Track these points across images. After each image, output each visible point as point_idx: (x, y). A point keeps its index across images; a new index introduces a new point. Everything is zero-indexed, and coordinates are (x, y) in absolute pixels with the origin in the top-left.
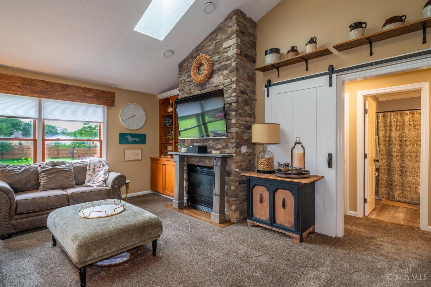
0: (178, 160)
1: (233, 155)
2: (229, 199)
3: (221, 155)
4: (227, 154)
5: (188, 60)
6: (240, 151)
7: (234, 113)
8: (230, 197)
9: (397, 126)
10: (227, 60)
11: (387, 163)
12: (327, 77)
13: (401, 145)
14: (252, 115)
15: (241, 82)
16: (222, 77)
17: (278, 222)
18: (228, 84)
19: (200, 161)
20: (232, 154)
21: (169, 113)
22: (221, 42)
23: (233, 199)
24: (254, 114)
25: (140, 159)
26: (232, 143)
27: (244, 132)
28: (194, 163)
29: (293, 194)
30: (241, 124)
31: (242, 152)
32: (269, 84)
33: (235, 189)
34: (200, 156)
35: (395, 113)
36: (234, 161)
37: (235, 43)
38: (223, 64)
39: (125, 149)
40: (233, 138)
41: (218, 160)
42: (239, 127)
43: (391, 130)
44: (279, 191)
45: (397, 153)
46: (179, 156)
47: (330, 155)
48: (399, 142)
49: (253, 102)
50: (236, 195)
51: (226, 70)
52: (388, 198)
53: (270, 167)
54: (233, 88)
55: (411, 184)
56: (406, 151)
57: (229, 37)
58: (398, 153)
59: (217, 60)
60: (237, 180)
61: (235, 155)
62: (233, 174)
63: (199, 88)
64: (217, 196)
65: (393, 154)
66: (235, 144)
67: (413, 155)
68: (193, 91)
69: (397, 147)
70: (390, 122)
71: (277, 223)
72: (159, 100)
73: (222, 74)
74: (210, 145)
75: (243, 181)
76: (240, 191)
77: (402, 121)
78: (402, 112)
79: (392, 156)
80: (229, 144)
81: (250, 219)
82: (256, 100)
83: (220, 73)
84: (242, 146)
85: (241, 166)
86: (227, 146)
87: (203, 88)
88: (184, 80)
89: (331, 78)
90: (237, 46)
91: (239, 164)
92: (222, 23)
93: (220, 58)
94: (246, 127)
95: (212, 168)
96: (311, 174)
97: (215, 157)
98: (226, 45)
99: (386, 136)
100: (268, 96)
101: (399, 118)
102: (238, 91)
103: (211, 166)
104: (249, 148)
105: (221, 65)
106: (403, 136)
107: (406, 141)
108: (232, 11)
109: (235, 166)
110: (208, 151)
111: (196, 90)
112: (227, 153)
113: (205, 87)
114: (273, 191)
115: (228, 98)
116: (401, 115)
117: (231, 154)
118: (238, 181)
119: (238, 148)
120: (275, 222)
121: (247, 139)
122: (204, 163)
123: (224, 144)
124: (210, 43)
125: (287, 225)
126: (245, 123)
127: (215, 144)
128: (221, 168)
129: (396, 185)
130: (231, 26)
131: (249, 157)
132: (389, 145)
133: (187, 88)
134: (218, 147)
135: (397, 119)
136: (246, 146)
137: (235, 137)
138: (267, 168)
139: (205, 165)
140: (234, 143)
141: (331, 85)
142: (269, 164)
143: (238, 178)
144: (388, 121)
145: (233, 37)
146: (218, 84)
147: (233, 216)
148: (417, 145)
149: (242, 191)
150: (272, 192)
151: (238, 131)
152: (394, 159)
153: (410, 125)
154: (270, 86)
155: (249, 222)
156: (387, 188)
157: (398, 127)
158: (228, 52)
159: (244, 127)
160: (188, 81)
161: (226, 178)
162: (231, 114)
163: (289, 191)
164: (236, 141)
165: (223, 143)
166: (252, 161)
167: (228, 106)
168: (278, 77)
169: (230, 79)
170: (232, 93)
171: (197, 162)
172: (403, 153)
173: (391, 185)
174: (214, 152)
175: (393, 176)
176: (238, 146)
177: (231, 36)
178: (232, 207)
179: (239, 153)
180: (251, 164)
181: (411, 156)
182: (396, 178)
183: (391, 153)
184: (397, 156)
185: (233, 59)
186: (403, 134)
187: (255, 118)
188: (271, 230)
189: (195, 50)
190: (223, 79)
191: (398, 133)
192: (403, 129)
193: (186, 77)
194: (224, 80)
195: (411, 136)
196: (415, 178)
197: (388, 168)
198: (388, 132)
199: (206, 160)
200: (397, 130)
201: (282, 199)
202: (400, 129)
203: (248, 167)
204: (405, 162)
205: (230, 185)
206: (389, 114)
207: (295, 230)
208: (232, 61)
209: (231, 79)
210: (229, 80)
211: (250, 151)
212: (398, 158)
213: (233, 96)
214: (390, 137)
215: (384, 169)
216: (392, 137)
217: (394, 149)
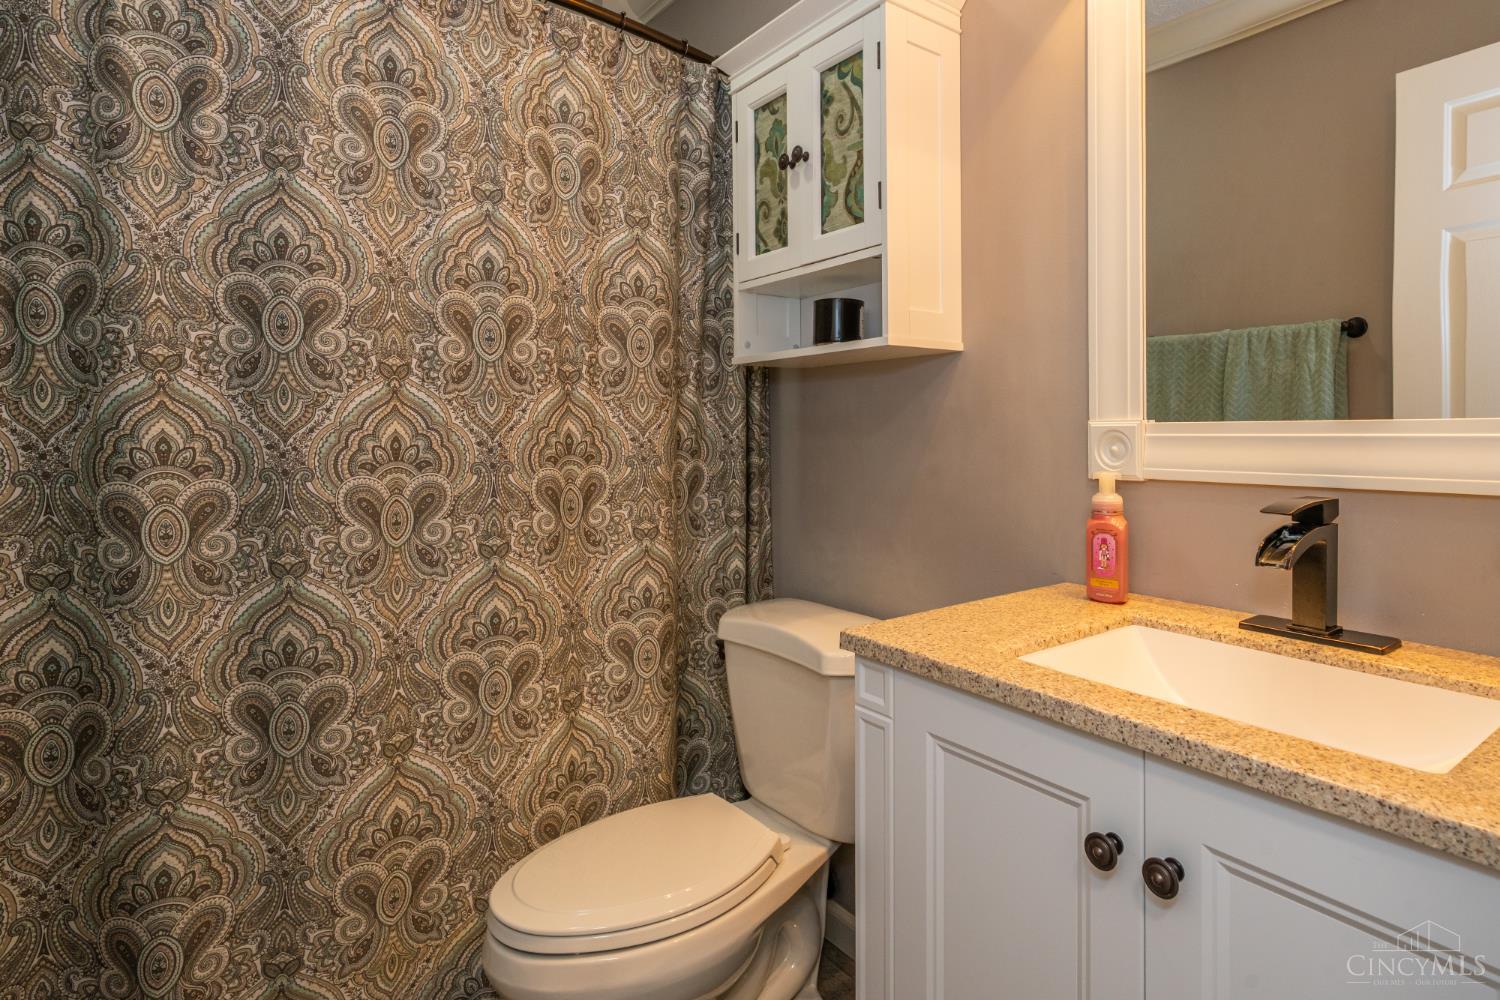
9: (193, 92)
11: (53, 645)
13: (248, 367)
45: (197, 486)
48: (229, 330)
55: (370, 854)
56: (314, 448)
58: (208, 482)
65: (143, 495)
67: (396, 489)
77: (258, 46)
79: (127, 521)
99: (30, 227)
106: (281, 247)
107: (315, 313)
129: (194, 943)
132: (77, 357)
148: (426, 378)
153: (358, 117)
172: (284, 469)
173: (126, 953)
175: (145, 818)
181: (368, 509)
182: (198, 828)
183: (118, 485)
184: (201, 517)
186: (282, 221)
191: (208, 200)
192: (281, 159)
195: (373, 264)
196: (417, 760)
197: (73, 712)
200: (191, 148)
202: (234, 144)
204: (311, 588)
212: (221, 541)
216: (131, 238)
217: (162, 426)
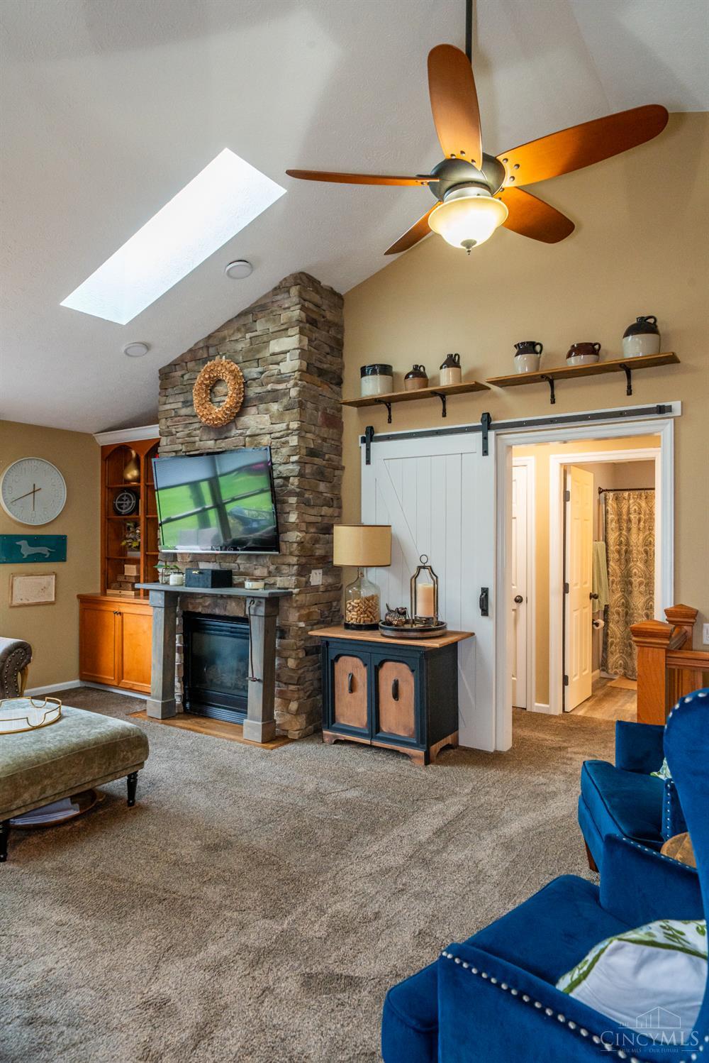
0: (160, 602)
1: (292, 592)
2: (284, 688)
3: (266, 593)
4: (279, 588)
5: (184, 364)
6: (308, 582)
7: (296, 498)
8: (285, 683)
9: (639, 521)
10: (279, 382)
11: (623, 600)
12: (479, 435)
13: (646, 562)
14: (335, 502)
15: (310, 432)
16: (267, 417)
17: (384, 728)
18: (281, 433)
19: (216, 605)
20: (289, 590)
21: (128, 481)
22: (265, 339)
23: (292, 687)
24: (339, 499)
25: (53, 599)
26: (289, 565)
27: (316, 541)
28: (200, 610)
29: (413, 671)
30: (309, 524)
31: (312, 584)
32: (370, 436)
33: (297, 666)
34: (217, 595)
35: (637, 492)
36: (295, 605)
37: (297, 347)
38: (269, 387)
39: (13, 575)
40: (291, 554)
41: (260, 602)
42: (304, 529)
43: (629, 530)
44: (388, 665)
46: (163, 593)
47: (485, 591)
48: (644, 555)
49: (337, 473)
50: (299, 678)
51: (277, 402)
52: (625, 676)
53: (371, 617)
54: (291, 444)
57: (283, 331)
58: (641, 579)
59: (255, 376)
60: (300, 646)
61: (296, 591)
62: (292, 633)
63: (212, 435)
64: (257, 682)
65: (633, 580)
66: (296, 567)
68: (197, 439)
69: (640, 565)
70: (629, 513)
71: (382, 731)
72: (102, 447)
73: (267, 411)
74: (239, 568)
75: (315, 649)
76: (308, 671)
77: (648, 512)
78: (649, 491)
79: (631, 583)
80: (284, 567)
81: (329, 728)
82: (343, 468)
83: (262, 406)
84: (313, 572)
85: (309, 614)
86: (278, 572)
87: (223, 437)
88: (173, 412)
89: (485, 438)
90: (300, 353)
91: (304, 612)
92: (266, 296)
93: (262, 373)
94: (322, 529)
95: (245, 620)
96: (449, 628)
97: (253, 597)
98: (275, 346)
99: (621, 542)
100: (368, 462)
101: (643, 504)
102: (304, 451)
103: (241, 615)
104: (327, 575)
105: (264, 389)
106: (651, 543)
108: (291, 275)
109: (297, 614)
110: (235, 582)
111: (204, 438)
112: (278, 586)
113: (228, 435)
114: (376, 667)
115: (280, 465)
116: (646, 498)
117: (287, 589)
118: (304, 648)
119: (302, 576)
120: (378, 729)
121: (323, 554)
122: (225, 608)
123: (272, 568)
124: (240, 336)
125: (402, 733)
126: (319, 519)
127: (251, 565)
128: (265, 622)
130: (289, 308)
131: (327, 594)
132: (626, 560)
133: (180, 429)
134: (258, 573)
135: (640, 507)
136: (321, 571)
137: (296, 553)
138: (364, 617)
139: (227, 614)
140: (294, 565)
141: (485, 452)
142: (369, 609)
143: (303, 642)
144: (625, 510)
145: (291, 332)
146: (258, 432)
147: (293, 723)
149: (312, 671)
150: (373, 667)
151: (303, 540)
152: (636, 590)
154: (371, 441)
155: (326, 734)
156: (623, 653)
157: (642, 523)
158: (281, 364)
159: (317, 528)
160: (186, 416)
161: (277, 641)
162: (287, 502)
163: (404, 665)
164: (298, 561)
165: (269, 563)
166: (334, 604)
167: (281, 483)
168: (390, 422)
169: (285, 424)
170: (289, 456)
171: (207, 607)
172: (651, 577)
174: (248, 584)
176: (304, 570)
177: (287, 329)
178: (290, 706)
179: (306, 587)
180: (333, 609)
183: (630, 578)
184: (640, 584)
185: (292, 382)
186: (651, 538)
187: (340, 507)
188: (371, 746)
189: (201, 345)
190: (270, 421)
191: (641, 538)
192: (651, 529)
193: (180, 405)
194: (272, 424)
197: (625, 609)
198: (624, 532)
199: (229, 602)
200: (640, 529)
201: (393, 682)
202: (645, 527)
203: (327, 617)
205: (286, 658)
206: (626, 494)
207: (415, 742)
208: (289, 385)
209: (288, 425)
210: (284, 426)
211: (330, 580)
212: (643, 588)
213: (293, 463)
214: (628, 544)
215: (618, 614)
216: (632, 544)
217: (635, 570)
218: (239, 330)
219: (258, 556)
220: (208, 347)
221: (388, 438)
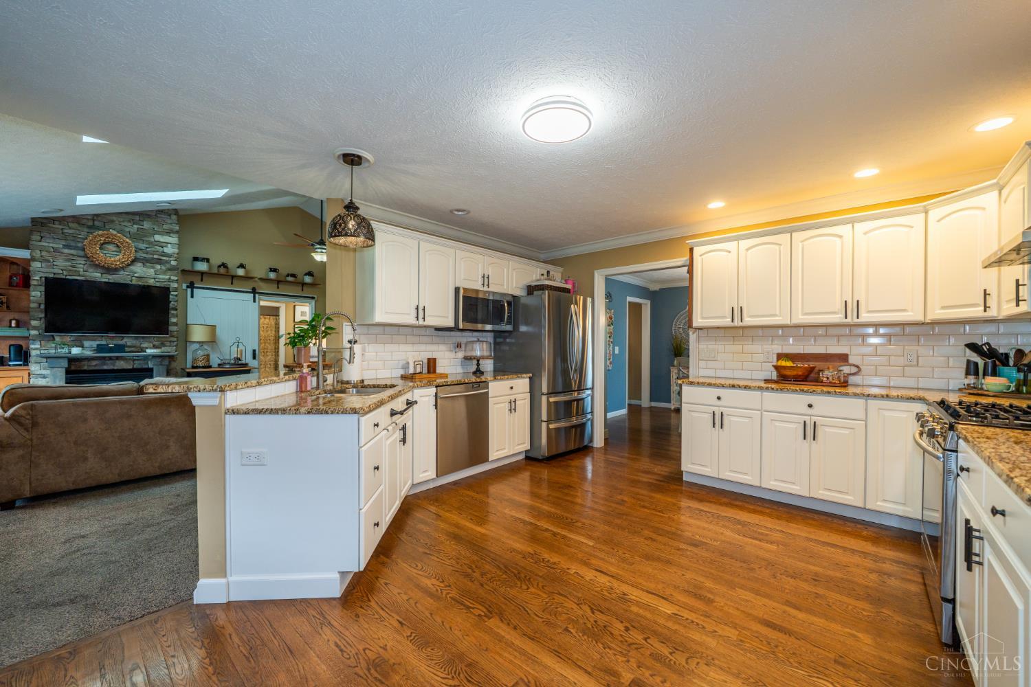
0: (64, 364)
5: (65, 222)
10: (162, 256)
12: (252, 295)
18: (164, 280)
22: (151, 232)
26: (170, 342)
28: (86, 367)
32: (191, 286)
34: (104, 358)
37: (176, 243)
38: (154, 256)
40: (172, 336)
41: (164, 358)
46: (66, 359)
47: (254, 351)
51: (160, 265)
53: (207, 363)
57: (169, 233)
59: (142, 248)
63: (100, 270)
66: (176, 342)
68: (82, 270)
73: (153, 268)
80: (167, 342)
83: (148, 264)
86: (162, 345)
88: (51, 248)
89: (254, 297)
90: (178, 246)
92: (151, 211)
93: (149, 248)
98: (157, 237)
100: (192, 297)
103: (139, 368)
105: (151, 256)
111: (90, 271)
113: (117, 273)
122: (114, 365)
123: (157, 343)
124: (130, 224)
127: (139, 341)
130: (170, 223)
133: (60, 261)
138: (204, 363)
139: (116, 368)
140: (174, 341)
141: (254, 301)
142: (207, 359)
145: (172, 235)
146: (145, 276)
154: (193, 288)
158: (164, 248)
160: (69, 254)
168: (202, 281)
171: (96, 365)
174: (150, 351)
185: (175, 259)
190: (154, 273)
193: (61, 246)
199: (117, 361)
208: (171, 259)
210: (167, 277)
218: (129, 221)
219: (143, 337)
220: (94, 220)
221: (203, 288)
